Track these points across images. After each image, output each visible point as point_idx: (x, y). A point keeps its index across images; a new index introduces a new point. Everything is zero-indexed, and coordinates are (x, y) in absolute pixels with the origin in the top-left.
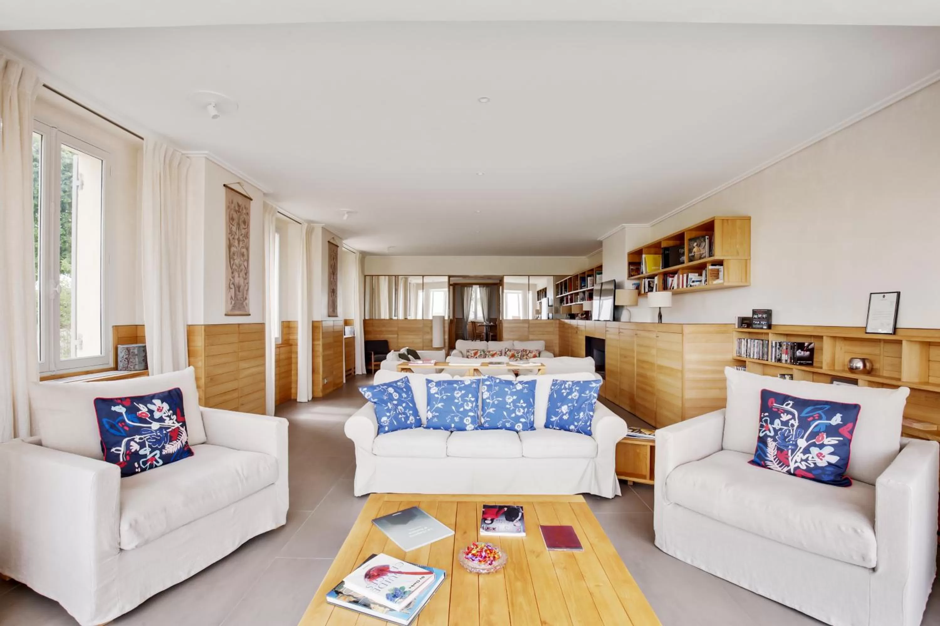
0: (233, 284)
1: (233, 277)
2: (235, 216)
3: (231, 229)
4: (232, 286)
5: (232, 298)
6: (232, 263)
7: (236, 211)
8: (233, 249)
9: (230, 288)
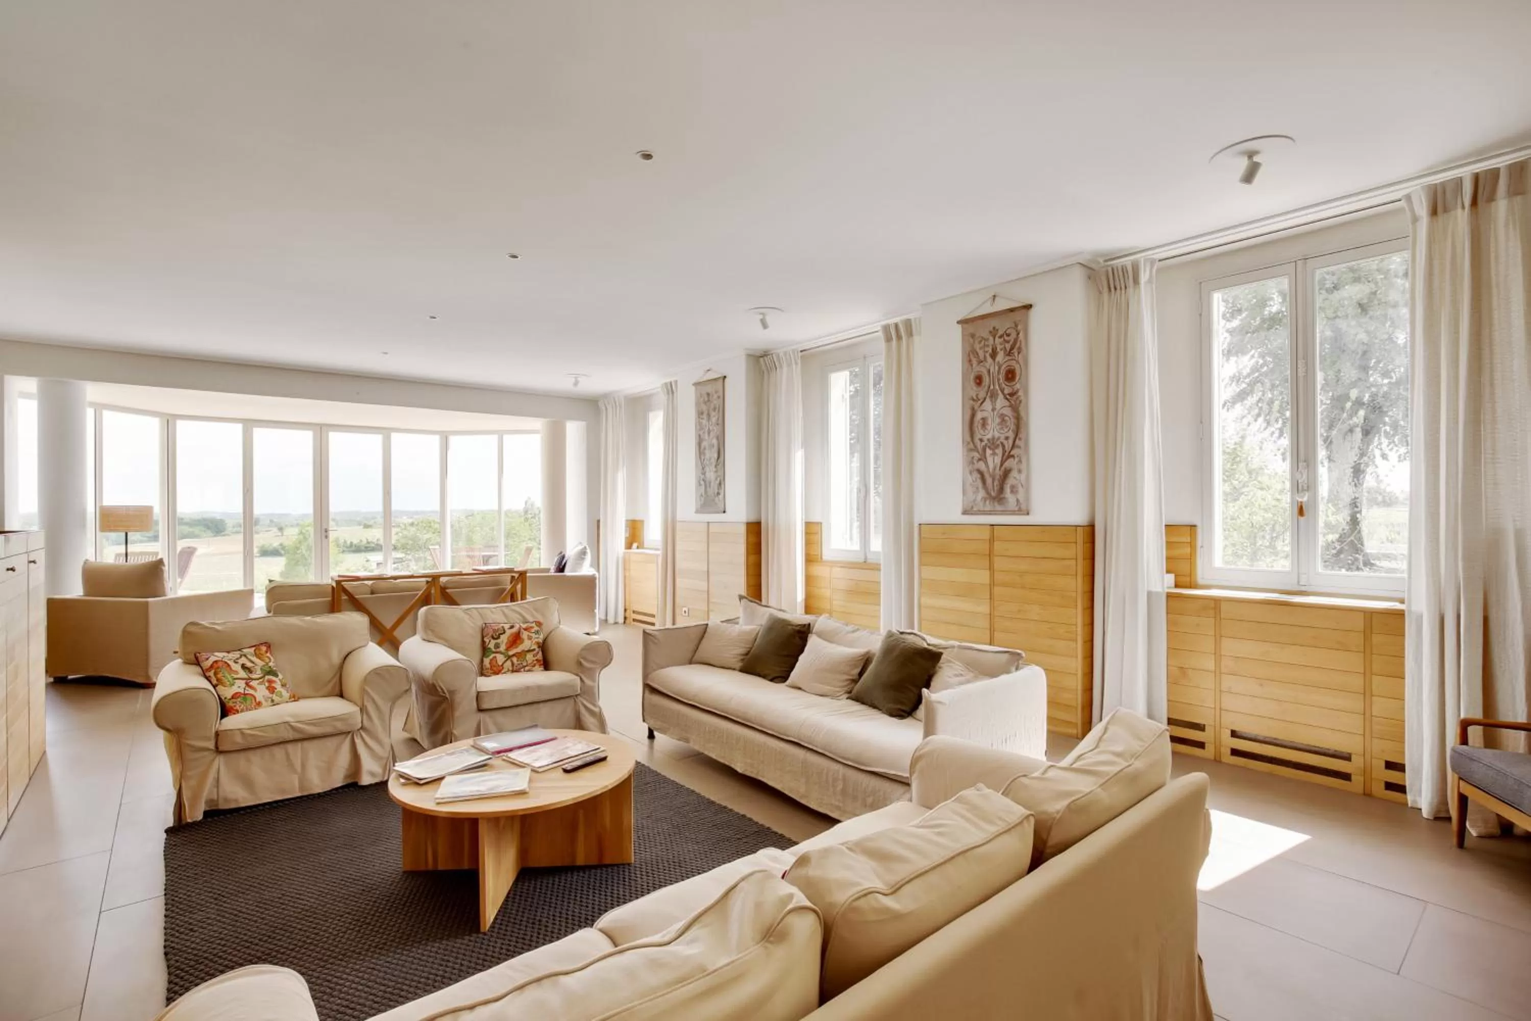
0: (703, 480)
1: (704, 474)
2: (704, 408)
3: (700, 424)
4: (702, 483)
5: (702, 495)
6: (703, 458)
7: (705, 403)
8: (704, 444)
9: (700, 485)
